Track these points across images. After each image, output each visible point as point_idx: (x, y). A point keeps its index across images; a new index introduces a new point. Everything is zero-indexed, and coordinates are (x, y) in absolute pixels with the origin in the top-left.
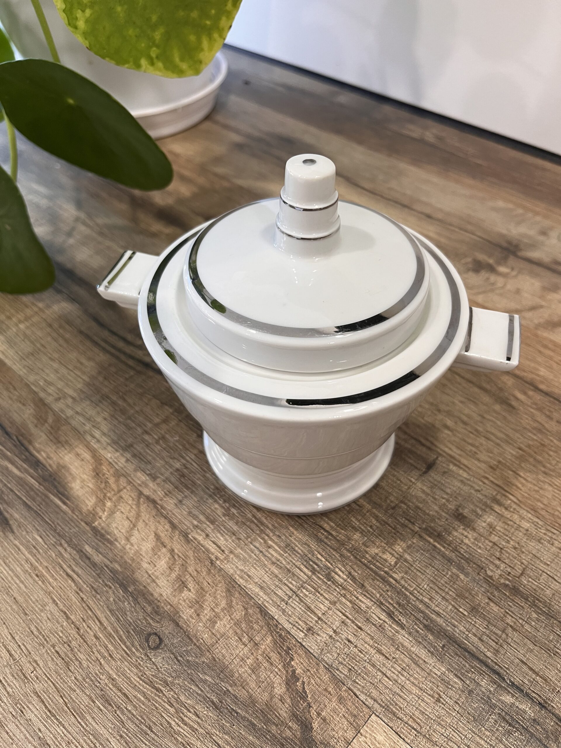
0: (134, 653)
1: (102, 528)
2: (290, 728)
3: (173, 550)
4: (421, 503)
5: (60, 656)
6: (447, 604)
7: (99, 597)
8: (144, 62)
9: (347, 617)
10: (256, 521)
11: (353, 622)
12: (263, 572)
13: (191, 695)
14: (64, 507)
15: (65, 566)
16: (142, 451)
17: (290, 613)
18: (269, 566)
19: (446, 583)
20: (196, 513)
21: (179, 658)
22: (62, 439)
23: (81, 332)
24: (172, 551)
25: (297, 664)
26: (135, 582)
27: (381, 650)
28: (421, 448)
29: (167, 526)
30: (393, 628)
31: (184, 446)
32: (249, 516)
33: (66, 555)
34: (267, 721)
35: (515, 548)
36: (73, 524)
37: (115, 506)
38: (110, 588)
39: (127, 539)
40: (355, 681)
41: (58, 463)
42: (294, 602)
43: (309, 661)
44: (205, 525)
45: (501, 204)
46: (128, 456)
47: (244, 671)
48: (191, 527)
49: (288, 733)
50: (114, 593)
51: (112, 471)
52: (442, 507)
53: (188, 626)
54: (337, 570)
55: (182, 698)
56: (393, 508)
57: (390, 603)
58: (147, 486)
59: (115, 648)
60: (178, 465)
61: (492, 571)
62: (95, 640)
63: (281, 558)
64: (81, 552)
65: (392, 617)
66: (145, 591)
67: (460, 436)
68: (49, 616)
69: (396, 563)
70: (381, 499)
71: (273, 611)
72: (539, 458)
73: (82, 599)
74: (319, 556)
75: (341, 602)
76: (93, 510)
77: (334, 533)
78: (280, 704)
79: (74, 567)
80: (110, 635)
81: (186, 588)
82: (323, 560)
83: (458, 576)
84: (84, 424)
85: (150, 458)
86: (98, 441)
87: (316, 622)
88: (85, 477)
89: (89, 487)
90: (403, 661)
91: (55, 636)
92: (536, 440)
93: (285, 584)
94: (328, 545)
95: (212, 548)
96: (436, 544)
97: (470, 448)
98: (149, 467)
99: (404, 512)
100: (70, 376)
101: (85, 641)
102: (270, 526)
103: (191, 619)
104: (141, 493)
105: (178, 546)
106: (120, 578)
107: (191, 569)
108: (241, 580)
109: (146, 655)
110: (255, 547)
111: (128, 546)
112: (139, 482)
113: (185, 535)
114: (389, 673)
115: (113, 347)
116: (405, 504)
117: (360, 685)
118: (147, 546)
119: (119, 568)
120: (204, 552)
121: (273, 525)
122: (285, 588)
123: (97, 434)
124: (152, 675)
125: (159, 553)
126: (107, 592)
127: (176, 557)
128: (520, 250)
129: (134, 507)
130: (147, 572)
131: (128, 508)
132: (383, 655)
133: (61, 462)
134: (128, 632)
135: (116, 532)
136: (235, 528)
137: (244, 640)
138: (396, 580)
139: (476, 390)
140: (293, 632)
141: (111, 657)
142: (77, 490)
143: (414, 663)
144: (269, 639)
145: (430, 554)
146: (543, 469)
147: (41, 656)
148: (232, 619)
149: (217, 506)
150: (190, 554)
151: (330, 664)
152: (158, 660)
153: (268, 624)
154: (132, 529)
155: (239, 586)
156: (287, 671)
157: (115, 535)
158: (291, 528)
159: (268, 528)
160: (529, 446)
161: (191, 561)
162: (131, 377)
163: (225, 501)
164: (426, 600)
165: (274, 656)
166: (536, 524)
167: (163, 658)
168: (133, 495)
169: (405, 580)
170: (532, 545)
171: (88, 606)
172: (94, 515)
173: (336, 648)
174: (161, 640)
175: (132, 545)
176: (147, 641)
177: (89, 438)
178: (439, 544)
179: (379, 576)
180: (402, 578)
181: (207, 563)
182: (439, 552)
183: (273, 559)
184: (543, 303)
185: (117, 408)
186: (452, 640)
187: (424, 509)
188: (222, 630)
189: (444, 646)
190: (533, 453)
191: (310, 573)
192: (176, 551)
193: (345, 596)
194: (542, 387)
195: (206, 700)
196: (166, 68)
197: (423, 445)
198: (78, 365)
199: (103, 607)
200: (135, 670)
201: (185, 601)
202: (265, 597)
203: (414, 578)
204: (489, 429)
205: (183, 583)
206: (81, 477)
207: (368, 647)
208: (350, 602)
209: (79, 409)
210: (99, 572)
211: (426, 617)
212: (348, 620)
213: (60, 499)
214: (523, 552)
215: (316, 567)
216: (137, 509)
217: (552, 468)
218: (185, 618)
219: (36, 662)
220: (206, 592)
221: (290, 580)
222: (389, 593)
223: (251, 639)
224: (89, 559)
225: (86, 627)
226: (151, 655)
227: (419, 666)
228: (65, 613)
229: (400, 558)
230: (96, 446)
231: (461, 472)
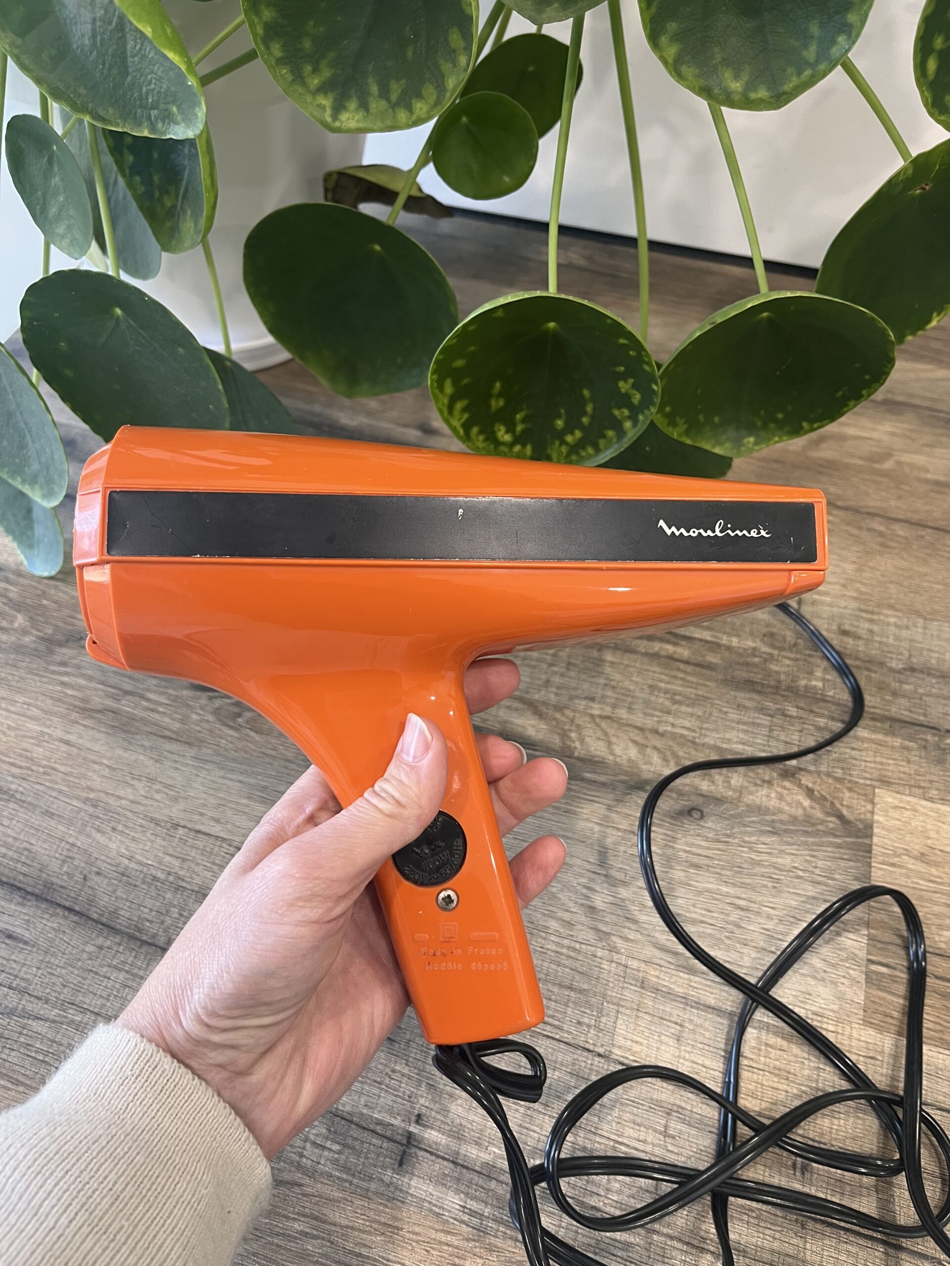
0: (689, 828)
1: (585, 755)
2: (830, 822)
7: (628, 805)
10: (702, 699)
13: (751, 834)
16: (561, 682)
18: (737, 726)
20: (649, 711)
21: (724, 816)
24: (655, 748)
25: (806, 781)
26: (646, 781)
29: (636, 731)
34: (813, 825)
35: (895, 640)
38: (632, 795)
39: (613, 754)
40: (850, 774)
44: (665, 718)
46: (553, 690)
47: (774, 803)
48: (655, 723)
49: (831, 825)
50: (637, 796)
51: (551, 707)
53: (712, 793)
54: (787, 707)
55: (747, 839)
58: (591, 708)
59: (672, 832)
61: (890, 662)
63: (740, 717)
64: (583, 781)
72: (871, 564)
74: (767, 703)
76: (564, 744)
77: (766, 683)
78: (813, 811)
82: (773, 705)
88: (532, 722)
89: (543, 728)
94: (769, 693)
95: (684, 732)
98: (580, 692)
102: (714, 697)
103: (710, 788)
104: (592, 716)
105: (657, 741)
106: (632, 784)
107: (681, 754)
108: (725, 745)
109: (699, 825)
110: (716, 717)
111: (618, 759)
112: (582, 708)
113: (656, 732)
114: (868, 759)
116: (801, 638)
117: (855, 775)
118: (633, 752)
119: (625, 778)
120: (681, 738)
121: (717, 696)
122: (761, 736)
124: (714, 835)
125: (647, 754)
126: (633, 799)
127: (663, 751)
129: (596, 728)
130: (650, 771)
131: (591, 731)
134: (673, 817)
135: (598, 753)
136: (689, 710)
137: (759, 783)
138: (832, 697)
141: (675, 838)
142: (536, 735)
144: (775, 774)
147: (622, 863)
148: (740, 774)
150: (671, 743)
151: (827, 771)
152: (710, 824)
154: (609, 745)
155: (727, 749)
156: (803, 789)
157: (599, 755)
158: (732, 692)
159: (715, 699)
161: (676, 748)
165: (788, 784)
166: (898, 617)
167: (712, 821)
168: (586, 720)
169: (838, 694)
170: (905, 633)
172: (568, 748)
174: (700, 811)
175: (619, 756)
176: (691, 816)
179: (819, 699)
180: (835, 693)
181: (690, 744)
183: (737, 720)
186: (893, 720)
188: (739, 784)
189: (890, 726)
191: (770, 718)
192: (658, 746)
193: (804, 723)
195: (763, 832)
200: (699, 838)
201: (696, 778)
206: (528, 724)
210: (611, 787)
214: (902, 641)
215: (771, 712)
216: (600, 729)
218: (706, 789)
219: (621, 868)
221: (760, 729)
224: (595, 782)
226: (702, 824)
227: (883, 746)
229: (824, 680)
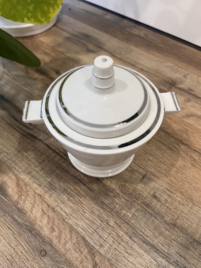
0: (36, 258)
1: (21, 208)
3: (49, 216)
4: (141, 192)
5: (9, 260)
6: (151, 232)
7: (21, 236)
8: (25, 19)
9: (115, 239)
10: (80, 202)
11: (117, 241)
12: (83, 223)
14: (6, 200)
15: (7, 224)
16: (35, 174)
17: (94, 239)
18: (85, 220)
19: (150, 224)
20: (57, 200)
21: (53, 259)
22: (3, 170)
23: (8, 123)
25: (97, 259)
26: (35, 230)
27: (127, 252)
28: (140, 169)
29: (46, 206)
30: (132, 243)
31: (51, 172)
32: (77, 200)
33: (8, 220)
35: (175, 208)
36: (9, 207)
37: (26, 198)
38: (26, 232)
39: (31, 212)
40: (118, 264)
41: (2, 181)
42: (95, 234)
43: (101, 257)
44: (61, 205)
45: (169, 64)
46: (30, 176)
47: (77, 263)
48: (55, 206)
50: (27, 235)
51: (24, 183)
52: (149, 193)
53: (56, 246)
54: (111, 220)
56: (131, 194)
57: (130, 233)
58: (38, 189)
59: (29, 256)
60: (49, 180)
61: (167, 218)
62: (21, 254)
63: (90, 217)
64: (13, 218)
65: (131, 238)
66: (39, 233)
67: (155, 163)
68: (3, 245)
69: (132, 217)
70: (126, 191)
71: (87, 238)
72: (183, 171)
73: (15, 237)
74: (104, 215)
75: (113, 234)
76: (17, 200)
77: (109, 206)
79: (11, 225)
80: (27, 251)
81: (55, 231)
82: (105, 217)
83: (154, 221)
84: (12, 164)
85: (38, 177)
86: (18, 171)
87: (104, 242)
88: (13, 186)
89: (15, 190)
90: (135, 255)
91: (6, 253)
92: (182, 164)
93: (92, 227)
94: (107, 211)
95: (64, 214)
96: (146, 208)
97: (158, 168)
98: (38, 181)
99: (135, 196)
100: (5, 143)
101: (17, 254)
102: (85, 204)
103: (57, 244)
104: (35, 192)
105: (51, 214)
106: (29, 228)
107: (56, 223)
108: (75, 227)
109: (41, 259)
110: (80, 213)
111: (31, 215)
112: (34, 188)
113: (53, 209)
114: (130, 260)
115: (21, 129)
116: (135, 192)
117: (120, 266)
118: (39, 214)
119: (28, 224)
120: (61, 216)
121: (86, 204)
122: (91, 229)
123: (17, 168)
124: (44, 266)
125: (44, 217)
126: (25, 234)
127: (50, 218)
128: (176, 84)
129: (33, 198)
130: (39, 225)
131: (31, 199)
132: (128, 253)
133: (3, 180)
134: (33, 250)
136: (72, 205)
137: (77, 251)
138: (132, 224)
139: (161, 144)
140: (95, 246)
141: (28, 260)
142: (11, 192)
143: (139, 256)
144: (86, 250)
145: (144, 212)
146: (185, 176)
148: (72, 243)
149: (65, 197)
150: (55, 217)
151: (109, 258)
152: (45, 260)
153: (86, 244)
154: (33, 208)
155: (75, 229)
156: (93, 262)
157: (26, 210)
158: (93, 204)
159: (84, 205)
160: (180, 167)
161: (56, 220)
162: (29, 143)
163: (68, 195)
164: (143, 231)
165: (88, 257)
166: (182, 198)
167: (47, 259)
168: (32, 193)
169: (135, 224)
170: (181, 207)
171: (17, 240)
172: (17, 202)
173: (111, 252)
174: (46, 252)
175: (33, 214)
176: (41, 253)
177: (14, 169)
178: (148, 208)
179: (126, 222)
180: (134, 222)
181: (62, 220)
182: (148, 211)
183: (87, 217)
184: (185, 107)
185: (24, 156)
186: (153, 246)
187: (142, 194)
188: (69, 247)
189: (150, 248)
190: (181, 170)
191: (101, 222)
192: (50, 216)
193: (113, 231)
194: (184, 142)
196: (35, 21)
197: (141, 168)
198: (8, 138)
199: (23, 240)
200: (37, 265)
201: (54, 236)
202: (84, 233)
203: (139, 222)
204: (165, 161)
205: (53, 229)
206: (11, 187)
207: (122, 251)
208: (116, 233)
209: (9, 157)
210: (21, 226)
211: (143, 238)
212: (115, 241)
213: (4, 196)
214: (178, 210)
215: (103, 219)
216: (34, 199)
217: (188, 175)
218: (55, 243)
220: (62, 232)
221: (93, 225)
222: (130, 229)
223: (80, 250)
224: (16, 221)
225: (17, 249)
226: (43, 259)
227: (141, 257)
228: (9, 243)
229: (133, 215)
230: (17, 173)
231: (155, 178)
